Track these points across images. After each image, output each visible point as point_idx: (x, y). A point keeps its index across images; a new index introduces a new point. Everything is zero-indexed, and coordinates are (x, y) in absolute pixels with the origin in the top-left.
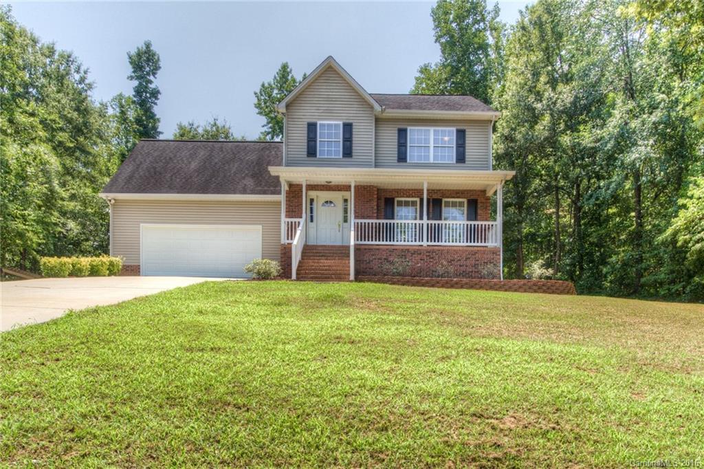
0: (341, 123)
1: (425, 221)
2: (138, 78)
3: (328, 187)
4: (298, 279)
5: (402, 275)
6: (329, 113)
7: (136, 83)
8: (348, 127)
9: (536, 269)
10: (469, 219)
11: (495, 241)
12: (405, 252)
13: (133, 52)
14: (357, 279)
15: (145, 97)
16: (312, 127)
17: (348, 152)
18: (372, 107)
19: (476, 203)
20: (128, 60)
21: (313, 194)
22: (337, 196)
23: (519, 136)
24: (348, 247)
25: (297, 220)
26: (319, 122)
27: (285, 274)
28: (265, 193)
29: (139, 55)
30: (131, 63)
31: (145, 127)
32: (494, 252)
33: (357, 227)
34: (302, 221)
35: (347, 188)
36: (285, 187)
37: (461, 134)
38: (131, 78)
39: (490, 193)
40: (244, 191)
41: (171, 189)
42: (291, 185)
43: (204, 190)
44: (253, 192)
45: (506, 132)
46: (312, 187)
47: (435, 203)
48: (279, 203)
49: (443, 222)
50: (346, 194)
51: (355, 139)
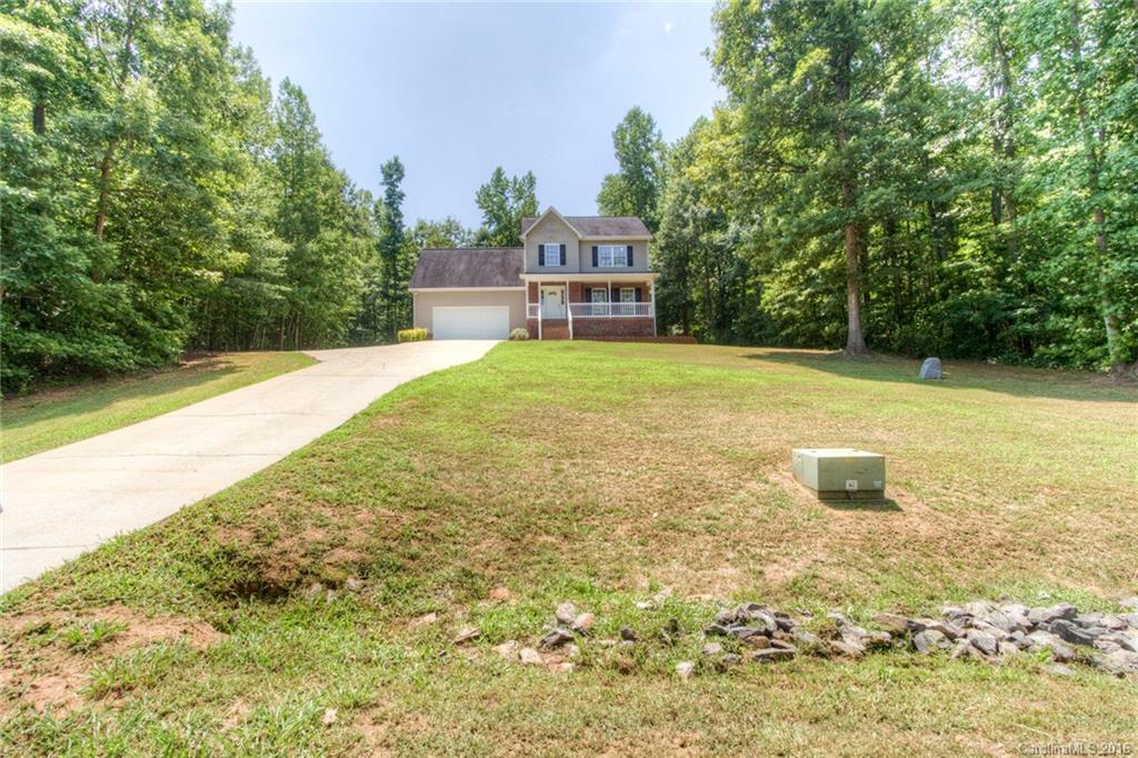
0: (558, 245)
1: (610, 303)
2: (388, 183)
3: (552, 284)
4: (543, 339)
5: (598, 335)
6: (551, 239)
7: (386, 187)
8: (563, 247)
9: (675, 330)
10: (637, 301)
11: (652, 313)
12: (599, 322)
13: (385, 164)
14: (574, 339)
15: (393, 198)
16: (541, 248)
17: (563, 262)
18: (576, 235)
19: (640, 292)
20: (380, 171)
21: (544, 288)
22: (557, 289)
23: (674, 235)
24: (567, 320)
25: (535, 304)
26: (546, 245)
27: (534, 336)
28: (510, 285)
29: (389, 166)
30: (383, 172)
31: (393, 222)
32: (651, 320)
33: (572, 308)
34: (539, 304)
35: (564, 284)
36: (527, 284)
37: (630, 249)
38: (383, 184)
39: (648, 284)
40: (498, 285)
41: (452, 284)
42: (530, 283)
43: (472, 285)
44: (504, 285)
45: (666, 231)
46: (543, 284)
47: (616, 292)
48: (524, 292)
49: (621, 303)
50: (563, 287)
51: (567, 254)
